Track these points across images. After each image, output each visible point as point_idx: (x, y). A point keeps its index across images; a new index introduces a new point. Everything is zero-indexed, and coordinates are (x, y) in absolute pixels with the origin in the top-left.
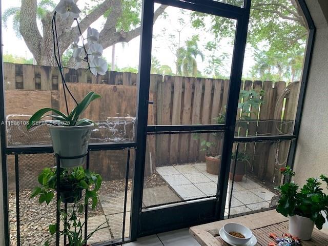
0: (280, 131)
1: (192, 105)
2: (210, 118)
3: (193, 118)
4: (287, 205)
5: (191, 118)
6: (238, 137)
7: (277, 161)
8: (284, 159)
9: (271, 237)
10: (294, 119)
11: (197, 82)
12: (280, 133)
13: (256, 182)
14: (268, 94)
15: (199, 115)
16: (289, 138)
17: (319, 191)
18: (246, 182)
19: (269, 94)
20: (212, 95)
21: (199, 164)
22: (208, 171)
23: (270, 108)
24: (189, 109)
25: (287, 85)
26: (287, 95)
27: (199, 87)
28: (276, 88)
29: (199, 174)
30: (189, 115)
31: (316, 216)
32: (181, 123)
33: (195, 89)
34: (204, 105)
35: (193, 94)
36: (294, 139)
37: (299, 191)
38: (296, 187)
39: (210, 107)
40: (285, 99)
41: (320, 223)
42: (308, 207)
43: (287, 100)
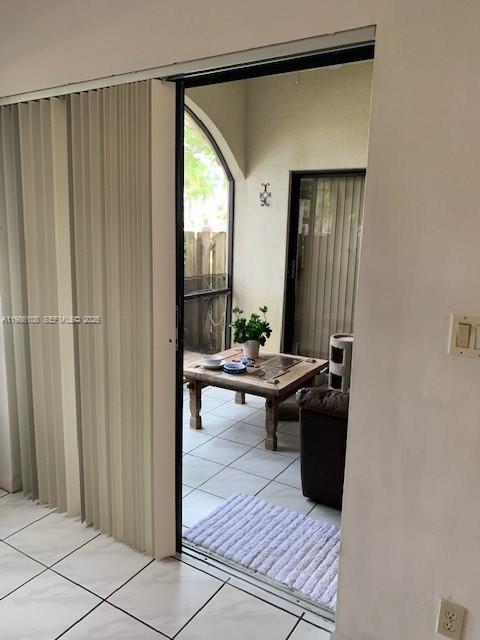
4: (241, 335)
7: (212, 323)
8: (220, 318)
9: (234, 361)
10: (226, 272)
14: (191, 247)
16: (225, 292)
17: (259, 322)
25: (212, 236)
26: (213, 247)
28: (200, 240)
31: (260, 337)
36: (229, 292)
37: (246, 323)
38: (245, 321)
40: (211, 252)
41: (262, 342)
42: (254, 333)
43: (214, 252)
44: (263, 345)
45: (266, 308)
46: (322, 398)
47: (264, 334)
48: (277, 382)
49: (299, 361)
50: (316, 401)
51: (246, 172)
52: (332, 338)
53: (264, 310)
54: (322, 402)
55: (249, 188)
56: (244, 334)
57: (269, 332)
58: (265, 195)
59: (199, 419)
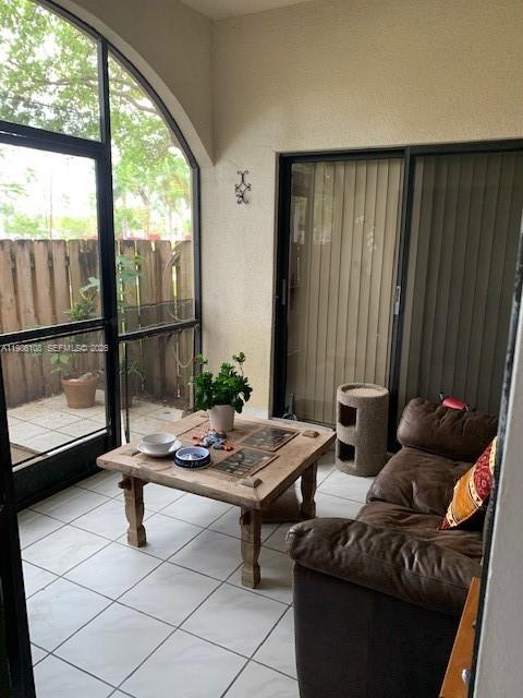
0: (176, 317)
1: (16, 292)
2: (54, 312)
3: (22, 316)
4: (205, 398)
5: (19, 318)
6: (124, 334)
7: (179, 363)
8: (188, 358)
9: (195, 438)
10: (193, 297)
11: (19, 248)
12: (177, 320)
13: (153, 402)
14: (147, 261)
15: (32, 310)
16: (190, 325)
17: (233, 375)
18: (139, 406)
19: (149, 261)
20: (51, 269)
21: (50, 399)
22: (70, 406)
23: (154, 283)
24: (11, 300)
25: (173, 246)
26: (176, 262)
27: (23, 256)
28: (158, 251)
29: (57, 414)
30: (14, 311)
31: (234, 400)
32: (39, 323)
33: (17, 262)
34: (39, 289)
35: (14, 270)
36: (198, 325)
37: (214, 380)
38: (211, 375)
39: (50, 293)
40: (174, 268)
41: (239, 407)
42: (226, 393)
43: (178, 269)
44: (240, 411)
45: (242, 355)
46: (332, 547)
47: (241, 396)
48: (258, 483)
49: (294, 434)
50: (322, 552)
51: (215, 154)
52: (339, 392)
53: (241, 359)
54: (333, 556)
55: (220, 178)
56: (209, 395)
57: (247, 391)
58: (243, 188)
59: (141, 530)
